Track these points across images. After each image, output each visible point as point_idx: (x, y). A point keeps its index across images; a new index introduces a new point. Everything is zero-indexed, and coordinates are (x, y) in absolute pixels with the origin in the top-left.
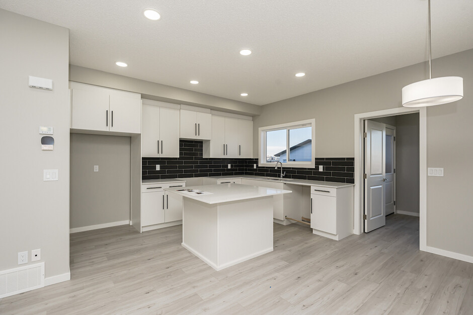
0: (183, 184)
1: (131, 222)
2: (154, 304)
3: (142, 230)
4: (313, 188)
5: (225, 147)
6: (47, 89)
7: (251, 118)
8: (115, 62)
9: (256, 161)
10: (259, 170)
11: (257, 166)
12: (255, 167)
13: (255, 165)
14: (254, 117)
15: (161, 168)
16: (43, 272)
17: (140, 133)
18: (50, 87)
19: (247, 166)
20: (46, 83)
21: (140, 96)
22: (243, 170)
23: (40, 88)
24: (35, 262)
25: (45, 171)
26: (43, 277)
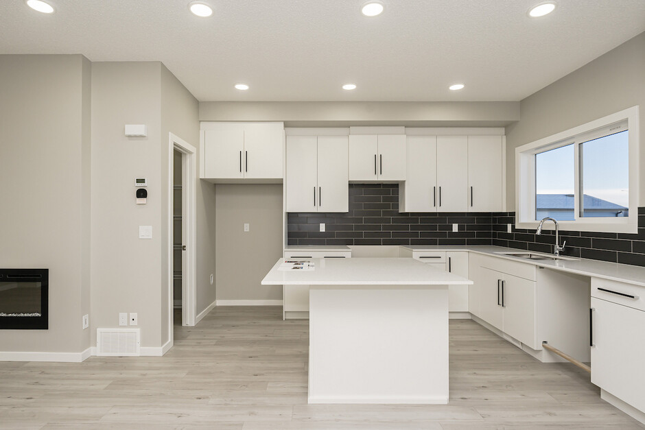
2: (189, 415)
4: (595, 285)
5: (437, 193)
7: (503, 130)
8: (234, 85)
9: (510, 217)
10: (518, 237)
11: (513, 227)
12: (509, 231)
13: (509, 226)
14: (508, 127)
15: (327, 229)
16: (139, 339)
17: (282, 178)
18: (142, 133)
19: (495, 228)
21: (282, 124)
22: (488, 235)
23: (136, 136)
24: (132, 327)
25: (140, 227)
26: (138, 345)
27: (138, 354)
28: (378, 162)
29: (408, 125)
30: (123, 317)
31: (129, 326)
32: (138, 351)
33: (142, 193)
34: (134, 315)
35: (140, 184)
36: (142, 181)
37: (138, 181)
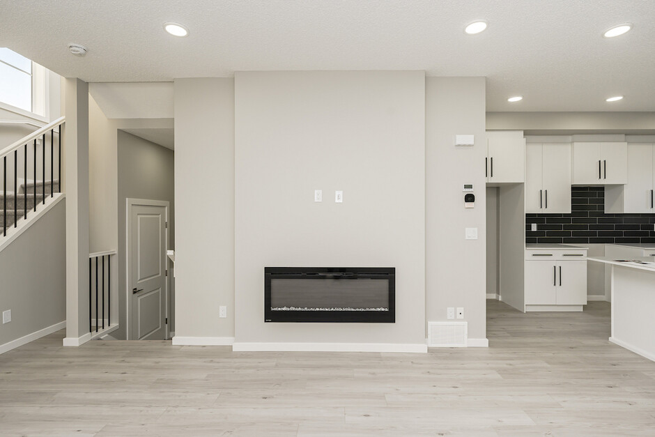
0: (585, 253)
1: (500, 297)
3: (526, 309)
6: (470, 145)
8: (508, 98)
15: (538, 229)
16: (466, 332)
17: (522, 182)
18: (472, 143)
20: (469, 139)
21: (522, 133)
23: (464, 145)
24: (459, 320)
25: (467, 229)
26: (466, 337)
27: (465, 345)
28: (602, 168)
29: (628, 133)
30: (450, 310)
31: (456, 319)
32: (464, 342)
33: (470, 198)
34: (460, 309)
35: (468, 190)
36: (470, 187)
37: (466, 187)
